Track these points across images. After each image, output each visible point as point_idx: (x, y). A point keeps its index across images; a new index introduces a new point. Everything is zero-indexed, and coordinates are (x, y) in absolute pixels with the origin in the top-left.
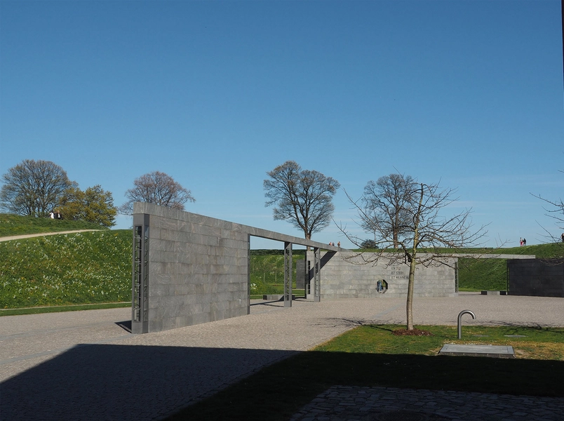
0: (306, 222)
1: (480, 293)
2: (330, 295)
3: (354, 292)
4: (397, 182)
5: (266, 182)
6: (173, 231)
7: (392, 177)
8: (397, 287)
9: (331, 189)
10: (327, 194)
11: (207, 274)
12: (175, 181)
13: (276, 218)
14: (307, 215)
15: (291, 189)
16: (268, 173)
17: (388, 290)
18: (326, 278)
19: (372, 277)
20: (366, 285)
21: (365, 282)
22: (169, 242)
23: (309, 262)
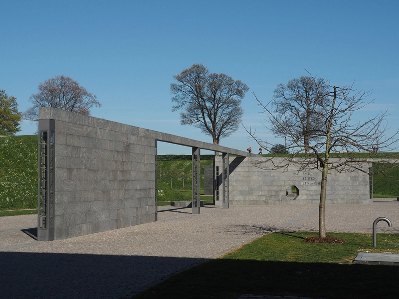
0: (214, 127)
1: (396, 199)
2: (239, 201)
3: (264, 198)
4: (307, 84)
5: (173, 86)
6: (79, 136)
7: (303, 80)
8: (308, 193)
9: (239, 93)
10: (235, 97)
11: (114, 180)
12: (80, 86)
13: (183, 123)
14: (215, 119)
15: (198, 93)
16: (175, 77)
17: (299, 197)
18: (235, 184)
19: (283, 183)
20: (277, 192)
21: (275, 188)
22: (75, 147)
23: (218, 167)
